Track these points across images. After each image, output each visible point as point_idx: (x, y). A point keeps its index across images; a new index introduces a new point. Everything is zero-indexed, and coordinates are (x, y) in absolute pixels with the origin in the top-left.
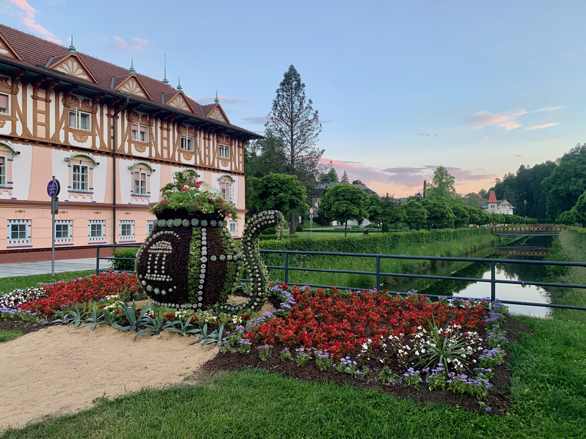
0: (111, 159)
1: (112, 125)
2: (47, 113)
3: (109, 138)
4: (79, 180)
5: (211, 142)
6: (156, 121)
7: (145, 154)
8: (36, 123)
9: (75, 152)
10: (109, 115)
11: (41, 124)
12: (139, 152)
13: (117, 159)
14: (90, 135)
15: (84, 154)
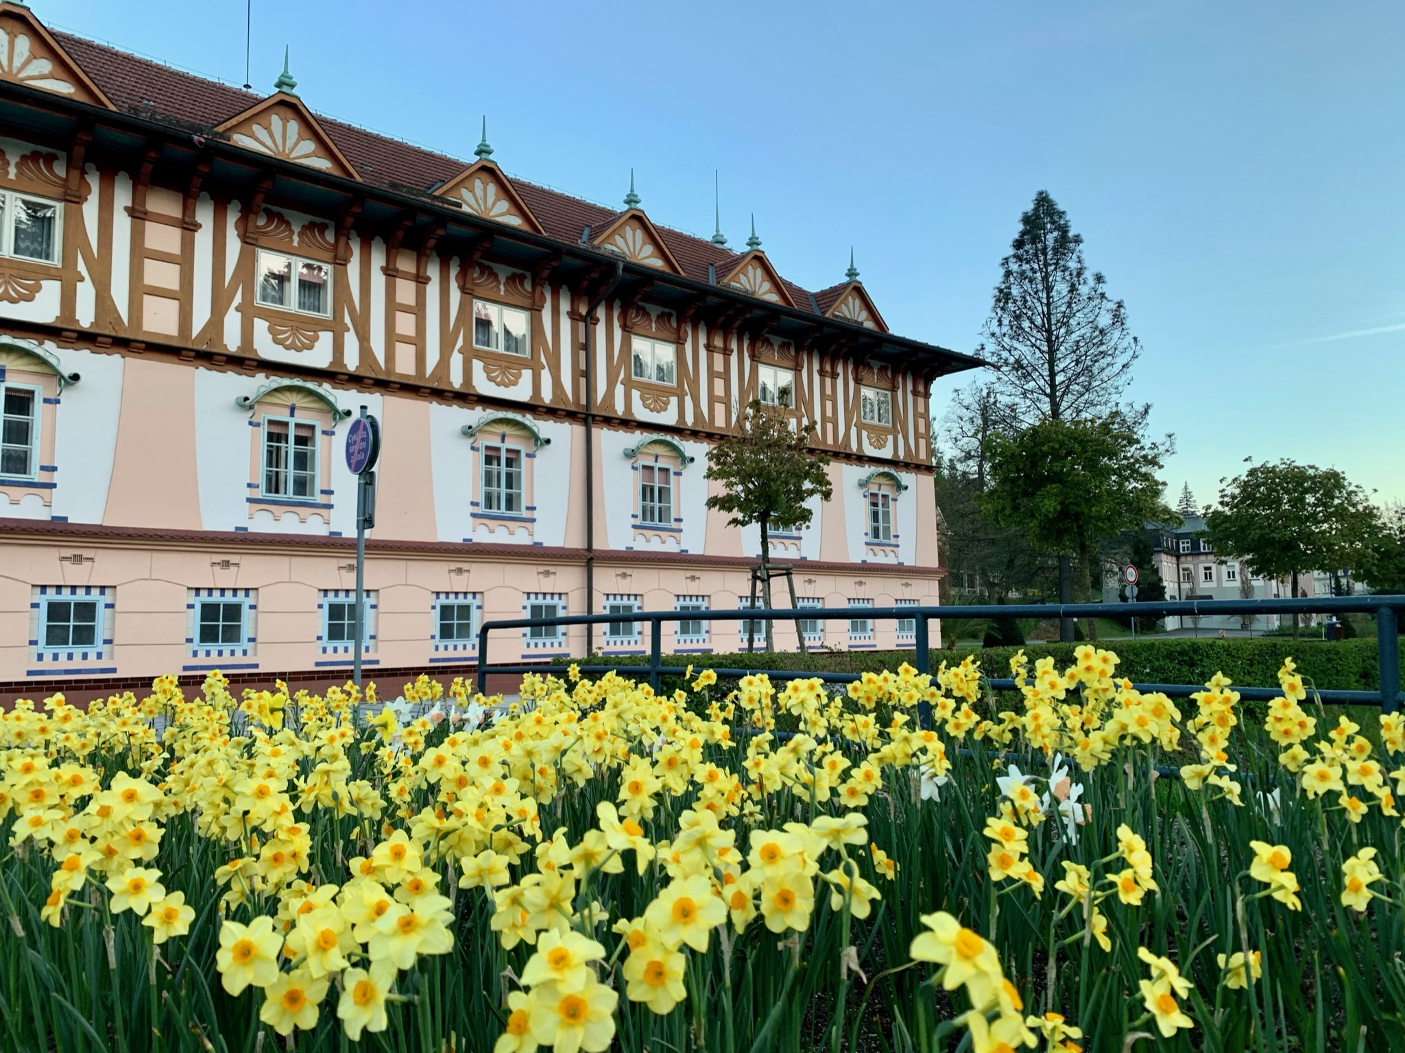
0: (579, 430)
1: (582, 339)
2: (419, 310)
3: (577, 374)
4: (499, 486)
5: (840, 381)
6: (695, 329)
7: (669, 417)
8: (391, 337)
9: (489, 411)
10: (574, 315)
11: (406, 340)
12: (652, 410)
13: (595, 431)
14: (527, 367)
15: (510, 415)
